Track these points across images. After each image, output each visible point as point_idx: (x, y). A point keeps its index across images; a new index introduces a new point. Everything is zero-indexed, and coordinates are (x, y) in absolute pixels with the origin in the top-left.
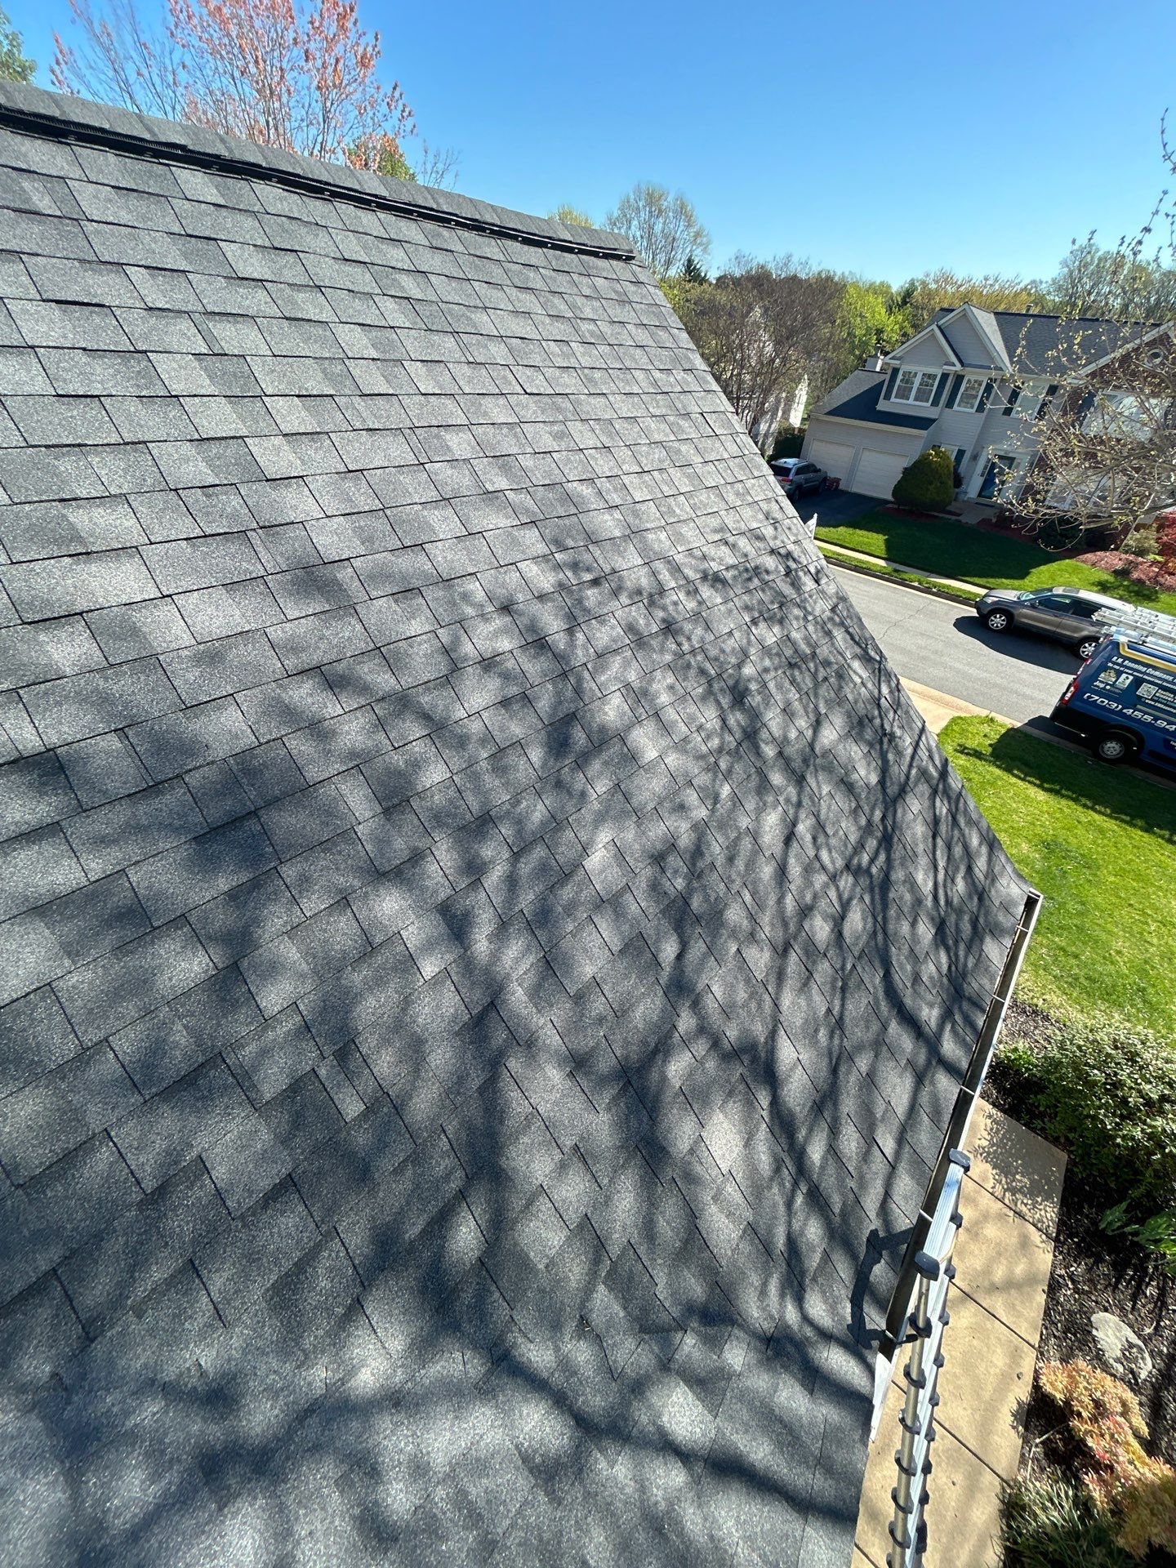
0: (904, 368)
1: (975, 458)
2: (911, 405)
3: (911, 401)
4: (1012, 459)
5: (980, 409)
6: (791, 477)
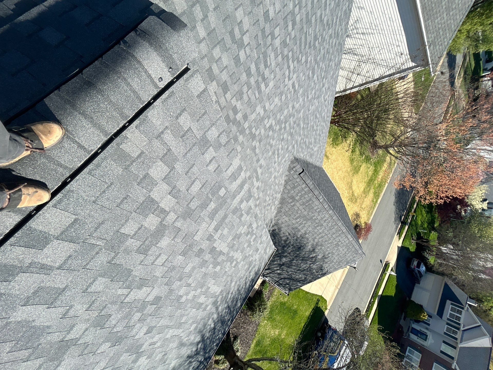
0: (464, 312)
1: (427, 329)
2: (448, 311)
3: (450, 312)
4: (426, 340)
5: (445, 333)
6: (416, 268)
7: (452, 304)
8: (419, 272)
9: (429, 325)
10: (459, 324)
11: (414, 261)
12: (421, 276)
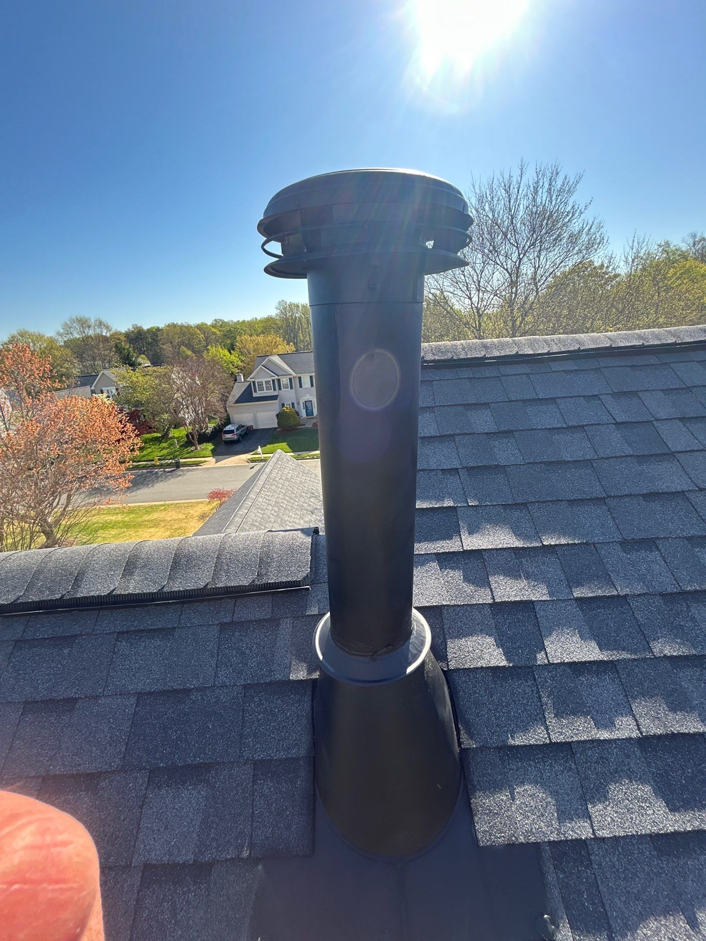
0: (257, 381)
1: (298, 404)
2: (266, 393)
3: (265, 391)
4: (311, 401)
5: (291, 388)
6: (235, 433)
7: (255, 391)
8: (237, 430)
9: (293, 404)
10: (273, 381)
11: (228, 438)
12: (241, 426)
